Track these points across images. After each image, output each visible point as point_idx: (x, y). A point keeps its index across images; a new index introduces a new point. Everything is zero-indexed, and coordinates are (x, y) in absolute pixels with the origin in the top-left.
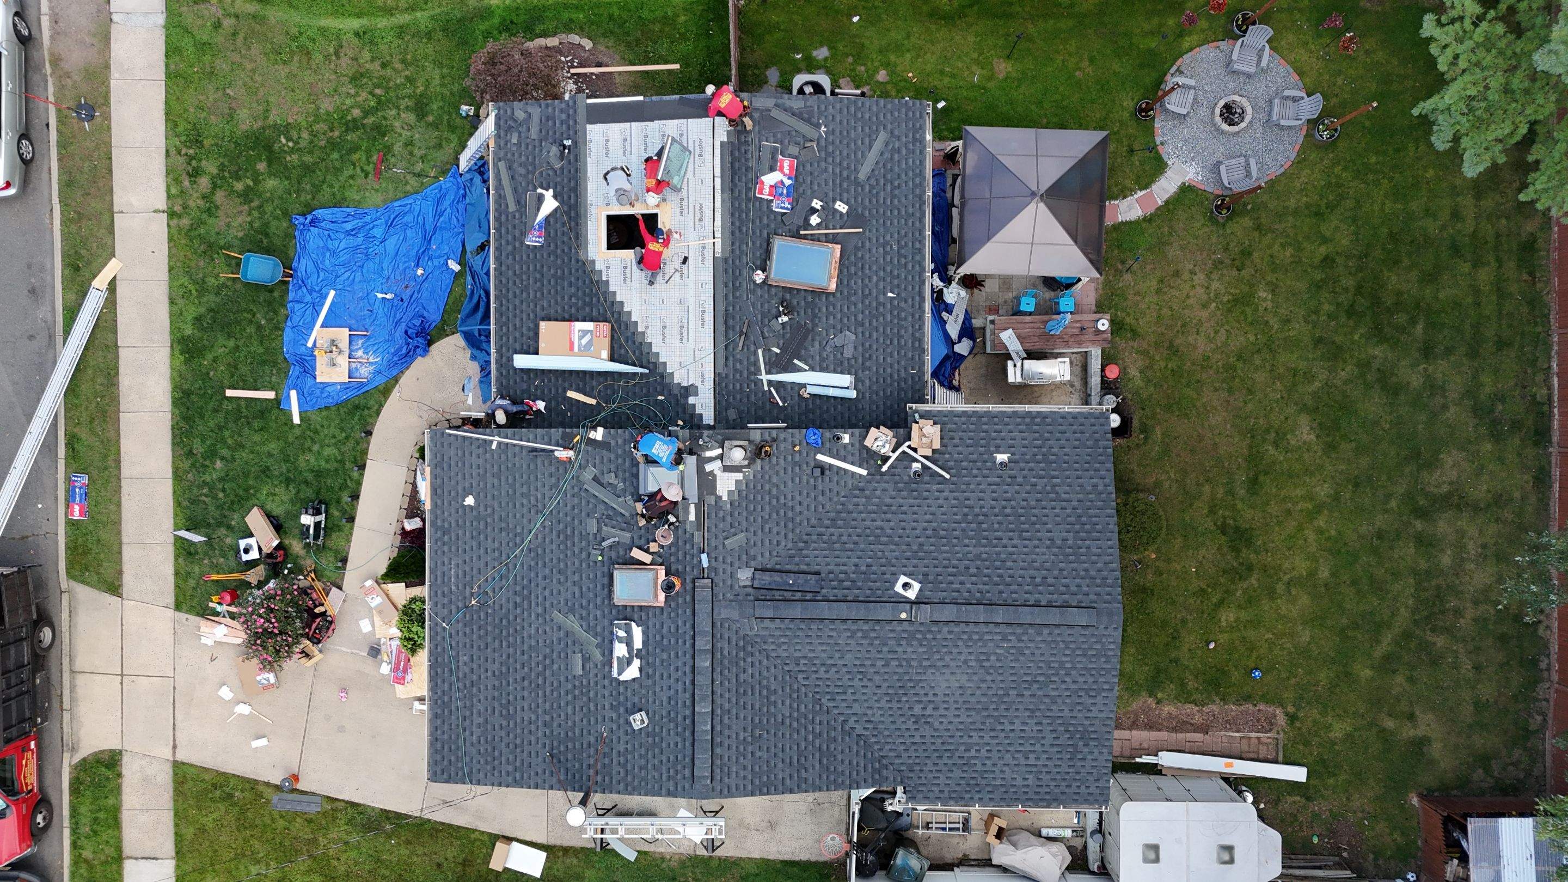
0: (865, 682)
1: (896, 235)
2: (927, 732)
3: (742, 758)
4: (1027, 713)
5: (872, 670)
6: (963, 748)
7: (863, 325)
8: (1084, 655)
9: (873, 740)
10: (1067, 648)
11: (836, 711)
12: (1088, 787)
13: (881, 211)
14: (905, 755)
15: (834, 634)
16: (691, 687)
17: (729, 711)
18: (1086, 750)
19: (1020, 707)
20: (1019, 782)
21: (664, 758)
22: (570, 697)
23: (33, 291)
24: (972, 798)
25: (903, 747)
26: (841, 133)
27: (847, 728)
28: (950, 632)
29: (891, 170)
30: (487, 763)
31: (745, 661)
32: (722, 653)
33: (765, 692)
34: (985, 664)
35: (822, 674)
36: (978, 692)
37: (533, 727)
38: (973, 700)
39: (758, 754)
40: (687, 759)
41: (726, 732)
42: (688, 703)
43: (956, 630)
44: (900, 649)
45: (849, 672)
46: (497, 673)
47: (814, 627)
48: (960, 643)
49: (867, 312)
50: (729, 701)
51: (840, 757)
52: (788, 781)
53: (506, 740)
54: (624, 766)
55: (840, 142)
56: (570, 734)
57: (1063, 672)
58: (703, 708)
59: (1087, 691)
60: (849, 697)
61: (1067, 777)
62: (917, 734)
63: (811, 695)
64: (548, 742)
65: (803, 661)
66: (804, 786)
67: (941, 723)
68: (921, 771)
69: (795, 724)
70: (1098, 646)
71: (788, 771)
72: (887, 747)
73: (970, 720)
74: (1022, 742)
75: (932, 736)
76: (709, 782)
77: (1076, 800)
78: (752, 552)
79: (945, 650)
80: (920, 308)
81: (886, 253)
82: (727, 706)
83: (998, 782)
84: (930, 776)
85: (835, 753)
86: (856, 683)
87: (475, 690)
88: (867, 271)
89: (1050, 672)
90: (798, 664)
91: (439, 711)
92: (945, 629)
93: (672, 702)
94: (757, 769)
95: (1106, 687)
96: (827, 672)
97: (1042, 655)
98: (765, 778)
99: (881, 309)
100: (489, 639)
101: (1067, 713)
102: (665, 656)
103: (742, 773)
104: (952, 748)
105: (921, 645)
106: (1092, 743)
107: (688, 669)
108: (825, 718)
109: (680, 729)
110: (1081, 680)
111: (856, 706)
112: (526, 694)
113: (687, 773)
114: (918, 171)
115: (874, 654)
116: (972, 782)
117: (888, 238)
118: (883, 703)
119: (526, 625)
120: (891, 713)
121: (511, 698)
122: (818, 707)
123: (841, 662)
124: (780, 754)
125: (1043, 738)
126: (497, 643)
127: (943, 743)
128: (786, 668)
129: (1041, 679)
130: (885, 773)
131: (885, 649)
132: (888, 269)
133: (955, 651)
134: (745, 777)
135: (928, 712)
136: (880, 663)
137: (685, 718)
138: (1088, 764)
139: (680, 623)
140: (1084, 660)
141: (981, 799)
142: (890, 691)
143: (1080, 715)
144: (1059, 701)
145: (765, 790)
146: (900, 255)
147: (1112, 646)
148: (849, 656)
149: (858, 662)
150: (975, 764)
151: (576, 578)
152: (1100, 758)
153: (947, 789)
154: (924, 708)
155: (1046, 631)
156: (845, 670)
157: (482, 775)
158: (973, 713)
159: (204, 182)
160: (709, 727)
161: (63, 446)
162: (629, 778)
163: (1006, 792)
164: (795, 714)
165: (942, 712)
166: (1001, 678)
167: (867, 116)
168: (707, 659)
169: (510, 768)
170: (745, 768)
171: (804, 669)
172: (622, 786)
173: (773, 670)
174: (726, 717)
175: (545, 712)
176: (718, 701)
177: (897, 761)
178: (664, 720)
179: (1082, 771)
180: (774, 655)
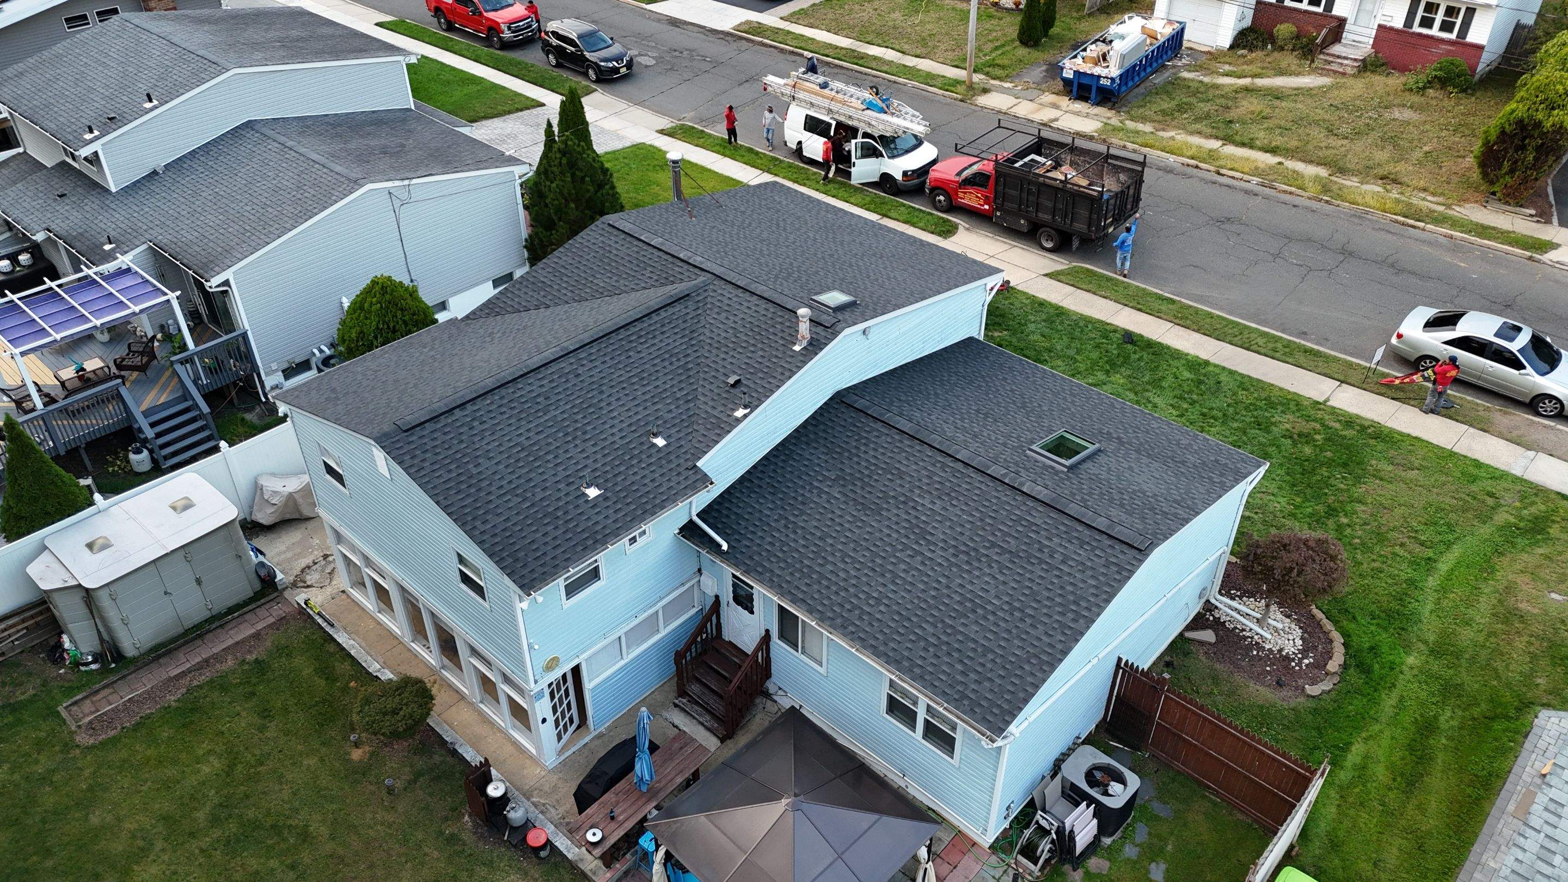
1: (878, 616)
7: (821, 539)
13: (914, 619)
26: (1028, 633)
29: (949, 654)
49: (829, 549)
55: (1017, 627)
81: (869, 596)
88: (866, 571)
99: (820, 561)
114: (927, 677)
117: (882, 608)
132: (852, 590)
146: (855, 607)
159: (1336, 425)
167: (1027, 667)
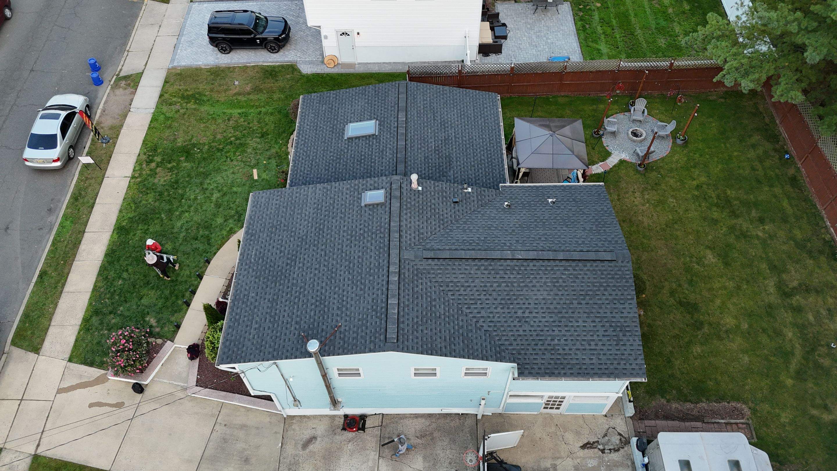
0: (488, 296)
2: (527, 327)
3: (415, 332)
4: (586, 315)
5: (491, 289)
6: (549, 338)
8: (613, 278)
9: (495, 334)
10: (602, 274)
11: (471, 316)
12: (631, 364)
14: (515, 343)
15: (468, 268)
16: (386, 292)
17: (408, 306)
18: (625, 338)
19: (580, 311)
20: (587, 361)
21: (368, 332)
22: (313, 307)
23: (50, 210)
24: (559, 373)
25: (513, 338)
27: (478, 325)
28: (534, 266)
30: (256, 349)
31: (417, 281)
32: (404, 276)
33: (429, 299)
34: (556, 284)
35: (462, 292)
36: (555, 302)
37: (288, 326)
38: (552, 307)
39: (425, 332)
40: (382, 330)
41: (406, 317)
42: (384, 300)
43: (537, 264)
44: (506, 276)
45: (477, 291)
46: (271, 300)
47: (457, 263)
48: (540, 272)
49: (476, 162)
50: (408, 300)
51: (475, 341)
52: (444, 349)
53: (270, 335)
54: (343, 339)
56: (311, 326)
57: (602, 289)
58: (393, 301)
59: (618, 300)
60: (479, 306)
61: (616, 357)
62: (521, 329)
63: (456, 305)
64: (297, 332)
65: (450, 284)
66: (454, 354)
67: (535, 322)
68: (526, 354)
69: (447, 319)
70: (620, 273)
71: (443, 344)
72: (504, 338)
73: (552, 320)
74: (585, 334)
75: (530, 331)
76: (395, 341)
77: (626, 374)
78: (421, 231)
79: (532, 276)
80: (502, 163)
81: (483, 141)
82: (407, 303)
83: (575, 362)
84: (532, 357)
85: (472, 338)
86: (482, 297)
87: (256, 310)
89: (595, 289)
90: (448, 286)
91: (231, 324)
92: (531, 264)
93: (374, 301)
94: (425, 340)
95: (629, 297)
96: (465, 290)
97: (589, 278)
98: (430, 346)
100: (269, 283)
101: (609, 314)
102: (371, 278)
103: (415, 341)
104: (543, 338)
105: (518, 274)
106: (627, 334)
107: (384, 283)
108: (465, 318)
109: (378, 314)
110: (614, 293)
111: (483, 311)
112: (287, 308)
113: (382, 337)
115: (492, 279)
116: (559, 362)
117: (484, 136)
118: (499, 310)
119: (291, 273)
120: (504, 315)
121: (278, 312)
122: (460, 312)
123: (473, 285)
124: (439, 334)
125: (598, 331)
126: (273, 285)
127: (537, 335)
128: (441, 289)
129: (590, 293)
130: (503, 354)
131: (498, 276)
133: (538, 277)
134: (417, 343)
135: (526, 315)
136: (495, 285)
137: (382, 308)
138: (628, 347)
139: (381, 261)
140: (613, 281)
141: (565, 374)
142: (503, 302)
143: (617, 316)
144: (603, 306)
145: (430, 352)
147: (628, 273)
148: (477, 281)
149: (482, 285)
150: (559, 349)
151: (323, 247)
152: (634, 343)
153: (543, 367)
154: (524, 312)
155: (589, 264)
156: (475, 289)
157: (252, 356)
158: (553, 315)
159: (153, 165)
160: (396, 311)
161: (37, 276)
162: (346, 345)
163: (580, 368)
164: (447, 314)
165: (534, 315)
166: (567, 293)
168: (396, 276)
169: (271, 350)
170: (417, 338)
171: (452, 289)
172: (341, 351)
173: (433, 288)
174: (406, 309)
175: (297, 316)
176: (402, 300)
177: (510, 348)
178: (369, 311)
179: (625, 353)
180: (434, 280)
